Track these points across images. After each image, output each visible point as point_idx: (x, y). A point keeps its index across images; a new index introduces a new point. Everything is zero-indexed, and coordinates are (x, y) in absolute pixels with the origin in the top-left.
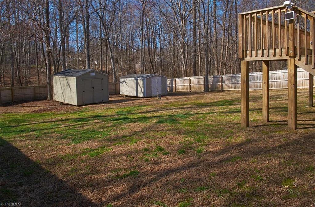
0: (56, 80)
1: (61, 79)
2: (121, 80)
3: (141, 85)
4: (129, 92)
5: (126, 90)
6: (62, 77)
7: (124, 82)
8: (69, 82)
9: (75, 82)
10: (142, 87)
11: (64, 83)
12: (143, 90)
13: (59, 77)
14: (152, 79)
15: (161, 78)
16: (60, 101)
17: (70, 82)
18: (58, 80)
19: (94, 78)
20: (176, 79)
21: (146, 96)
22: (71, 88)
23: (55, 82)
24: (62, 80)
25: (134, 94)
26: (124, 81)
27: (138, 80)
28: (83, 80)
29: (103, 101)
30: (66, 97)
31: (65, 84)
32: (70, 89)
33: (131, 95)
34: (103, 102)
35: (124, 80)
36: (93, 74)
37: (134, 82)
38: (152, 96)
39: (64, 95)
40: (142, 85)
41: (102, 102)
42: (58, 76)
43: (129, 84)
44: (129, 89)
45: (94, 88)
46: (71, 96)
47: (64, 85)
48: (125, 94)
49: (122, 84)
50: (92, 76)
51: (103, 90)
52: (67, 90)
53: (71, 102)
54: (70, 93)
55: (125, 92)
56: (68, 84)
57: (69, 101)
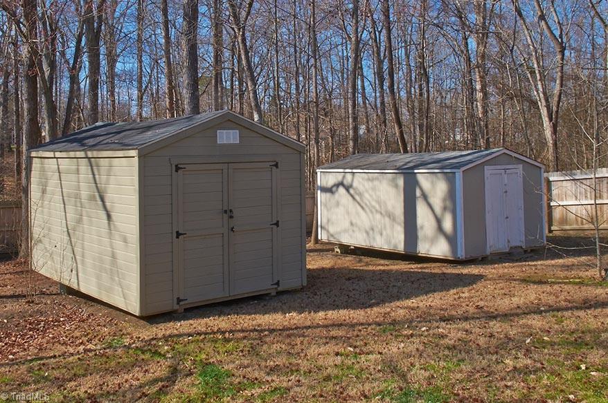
0: (43, 170)
1: (65, 164)
2: (326, 177)
3: (437, 202)
4: (367, 233)
5: (352, 224)
6: (72, 154)
7: (341, 190)
8: (102, 179)
9: (136, 178)
10: (445, 209)
11: (78, 188)
12: (448, 225)
13: (58, 154)
14: (488, 170)
15: (521, 166)
16: (56, 278)
17: (107, 183)
18: (50, 174)
19: (230, 159)
20: (551, 179)
21: (461, 254)
22: (112, 214)
23: (40, 183)
24: (68, 172)
25: (393, 242)
26: (341, 184)
27: (420, 177)
28: (177, 169)
29: (278, 284)
30: (89, 261)
31: (85, 194)
32: (109, 217)
33: (380, 244)
34: (280, 293)
35: (340, 177)
36: (229, 137)
37: (396, 186)
38: (488, 252)
39: (78, 250)
40: (444, 200)
41: (274, 293)
42: (54, 151)
43: (367, 195)
44: (364, 219)
45: (235, 213)
46: (114, 256)
47: (78, 196)
48: (346, 240)
49: (328, 195)
50: (224, 145)
51: (277, 224)
52: (91, 223)
53: (109, 290)
54: (106, 240)
55: (346, 231)
56: (99, 192)
57: (99, 286)
